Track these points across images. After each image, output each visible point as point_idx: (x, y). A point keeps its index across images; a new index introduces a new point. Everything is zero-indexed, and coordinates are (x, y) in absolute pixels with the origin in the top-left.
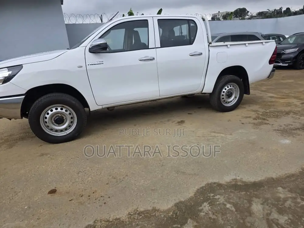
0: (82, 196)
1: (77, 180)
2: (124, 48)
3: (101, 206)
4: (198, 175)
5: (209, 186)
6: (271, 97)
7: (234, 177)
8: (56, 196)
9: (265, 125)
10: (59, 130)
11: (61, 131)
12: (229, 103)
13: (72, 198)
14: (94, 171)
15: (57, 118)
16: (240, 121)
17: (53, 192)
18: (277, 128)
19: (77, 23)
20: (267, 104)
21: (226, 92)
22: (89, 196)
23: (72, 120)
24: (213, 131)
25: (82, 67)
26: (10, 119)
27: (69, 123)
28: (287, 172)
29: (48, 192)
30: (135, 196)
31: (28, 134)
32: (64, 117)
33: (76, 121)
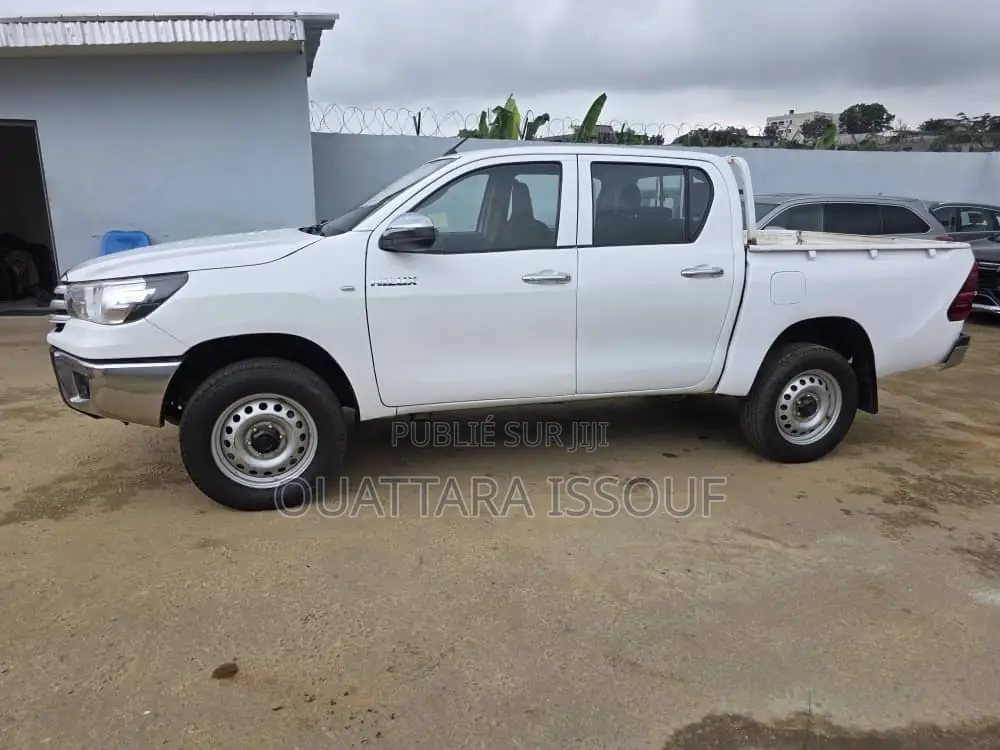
0: (311, 700)
1: (300, 643)
2: (480, 231)
3: (368, 742)
4: (682, 680)
5: (717, 724)
6: (955, 425)
7: (802, 705)
8: (234, 687)
9: (925, 527)
10: (261, 469)
11: (268, 473)
12: (803, 433)
13: (281, 700)
14: (351, 620)
15: (261, 433)
16: (839, 501)
17: (227, 672)
18: (965, 545)
19: (344, 131)
20: (940, 448)
21: (796, 398)
22: (333, 703)
23: (302, 444)
24: (743, 525)
25: (352, 289)
26: (127, 424)
27: (293, 453)
28: (988, 713)
29: (214, 669)
30: (472, 724)
31: (165, 470)
32: (282, 432)
33: (315, 448)
